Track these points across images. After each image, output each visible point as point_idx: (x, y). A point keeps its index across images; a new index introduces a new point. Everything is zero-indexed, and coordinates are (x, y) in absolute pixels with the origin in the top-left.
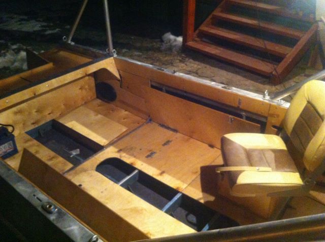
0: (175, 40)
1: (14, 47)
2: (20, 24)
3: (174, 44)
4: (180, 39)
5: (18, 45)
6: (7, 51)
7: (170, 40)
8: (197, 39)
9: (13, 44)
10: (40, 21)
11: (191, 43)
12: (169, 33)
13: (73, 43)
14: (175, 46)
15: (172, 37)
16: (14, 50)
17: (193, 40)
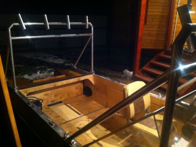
0: (129, 73)
1: (49, 70)
2: (54, 60)
3: (129, 75)
4: (132, 73)
5: (51, 69)
6: (45, 71)
7: (127, 73)
8: (140, 73)
9: (48, 68)
10: (63, 59)
11: (137, 75)
12: (127, 70)
13: (76, 68)
14: (129, 76)
15: (128, 72)
16: (49, 71)
17: (139, 74)
